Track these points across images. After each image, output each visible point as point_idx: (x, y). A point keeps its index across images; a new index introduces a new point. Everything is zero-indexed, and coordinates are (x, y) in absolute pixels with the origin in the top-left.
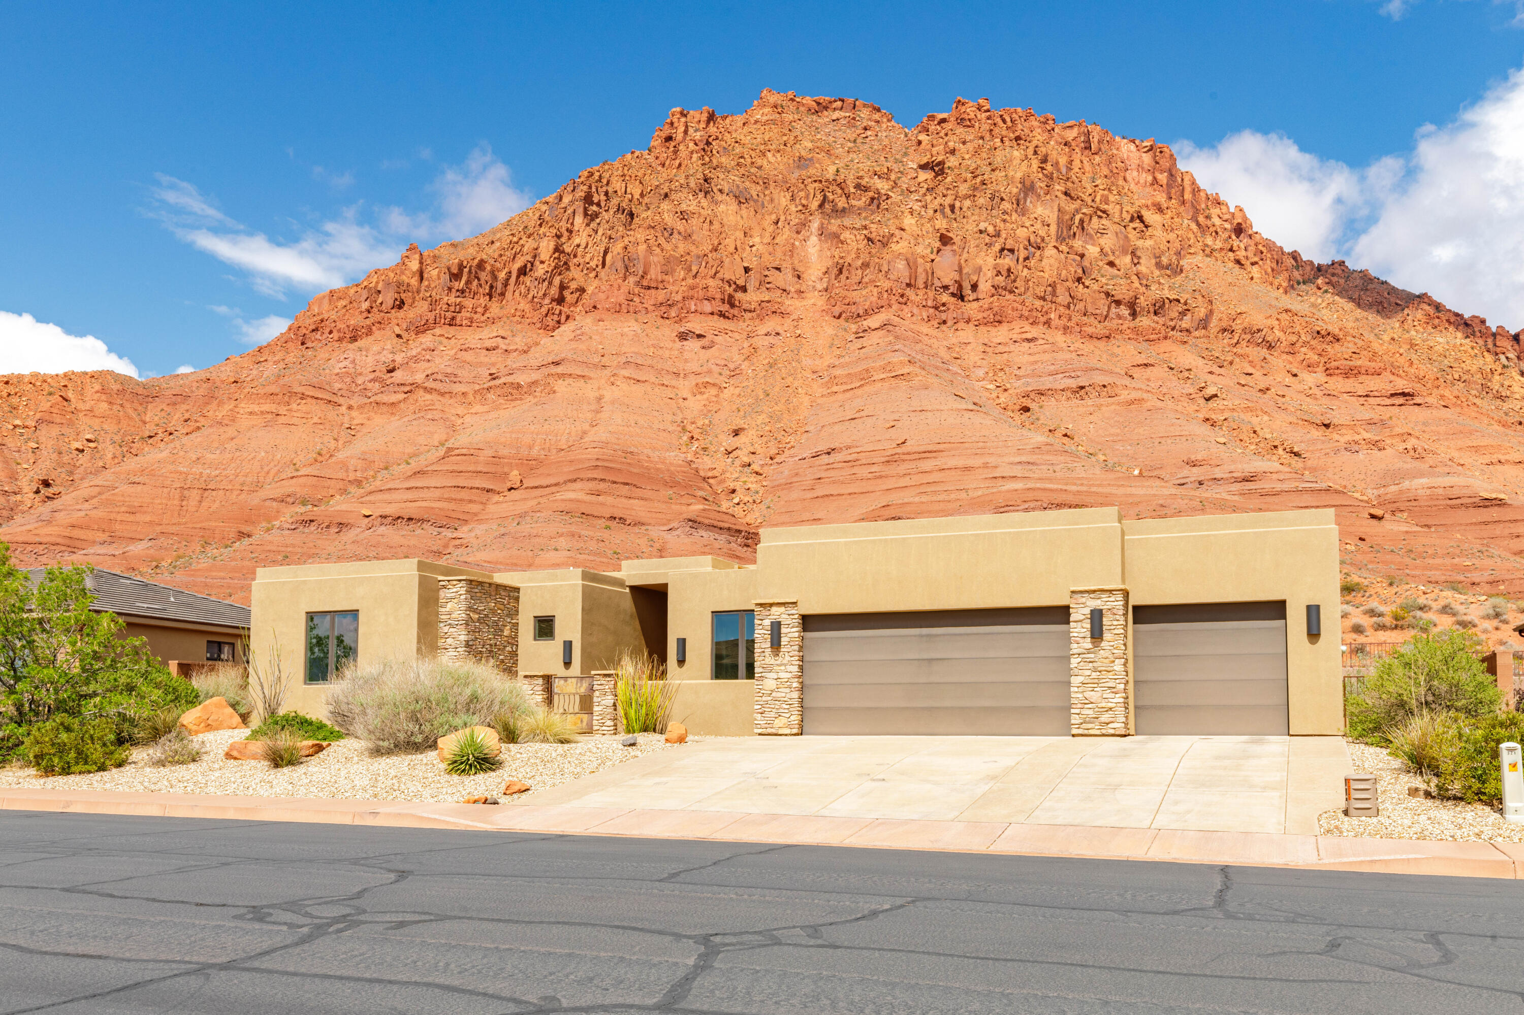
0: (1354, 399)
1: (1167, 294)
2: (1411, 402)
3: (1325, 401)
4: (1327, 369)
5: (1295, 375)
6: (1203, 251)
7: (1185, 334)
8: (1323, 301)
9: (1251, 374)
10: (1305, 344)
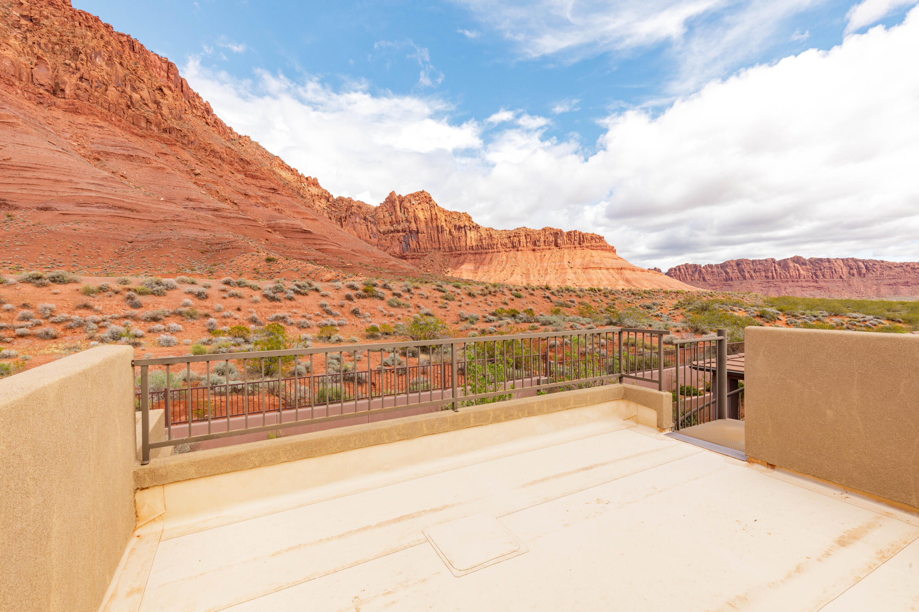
0: (256, 187)
1: (175, 126)
2: (277, 193)
3: (245, 185)
4: (245, 174)
6: (192, 114)
7: (184, 145)
9: (215, 169)
10: (237, 162)
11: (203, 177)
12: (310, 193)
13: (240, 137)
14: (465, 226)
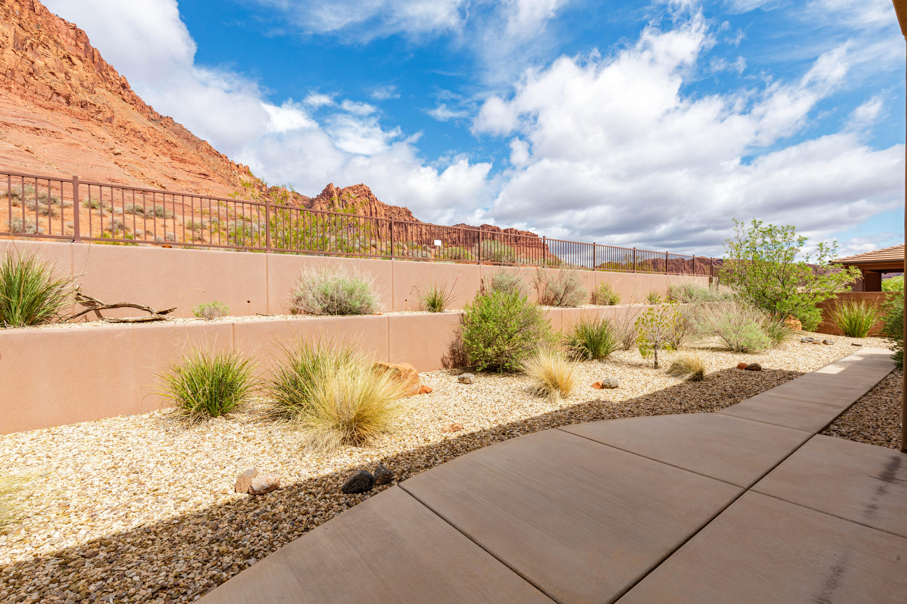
0: (184, 171)
1: (88, 100)
2: (208, 178)
3: (172, 169)
4: (172, 157)
5: (158, 156)
6: (107, 88)
7: (99, 122)
8: (164, 130)
9: (136, 149)
10: (161, 144)
11: (123, 158)
12: (241, 181)
13: (161, 117)
14: (405, 221)
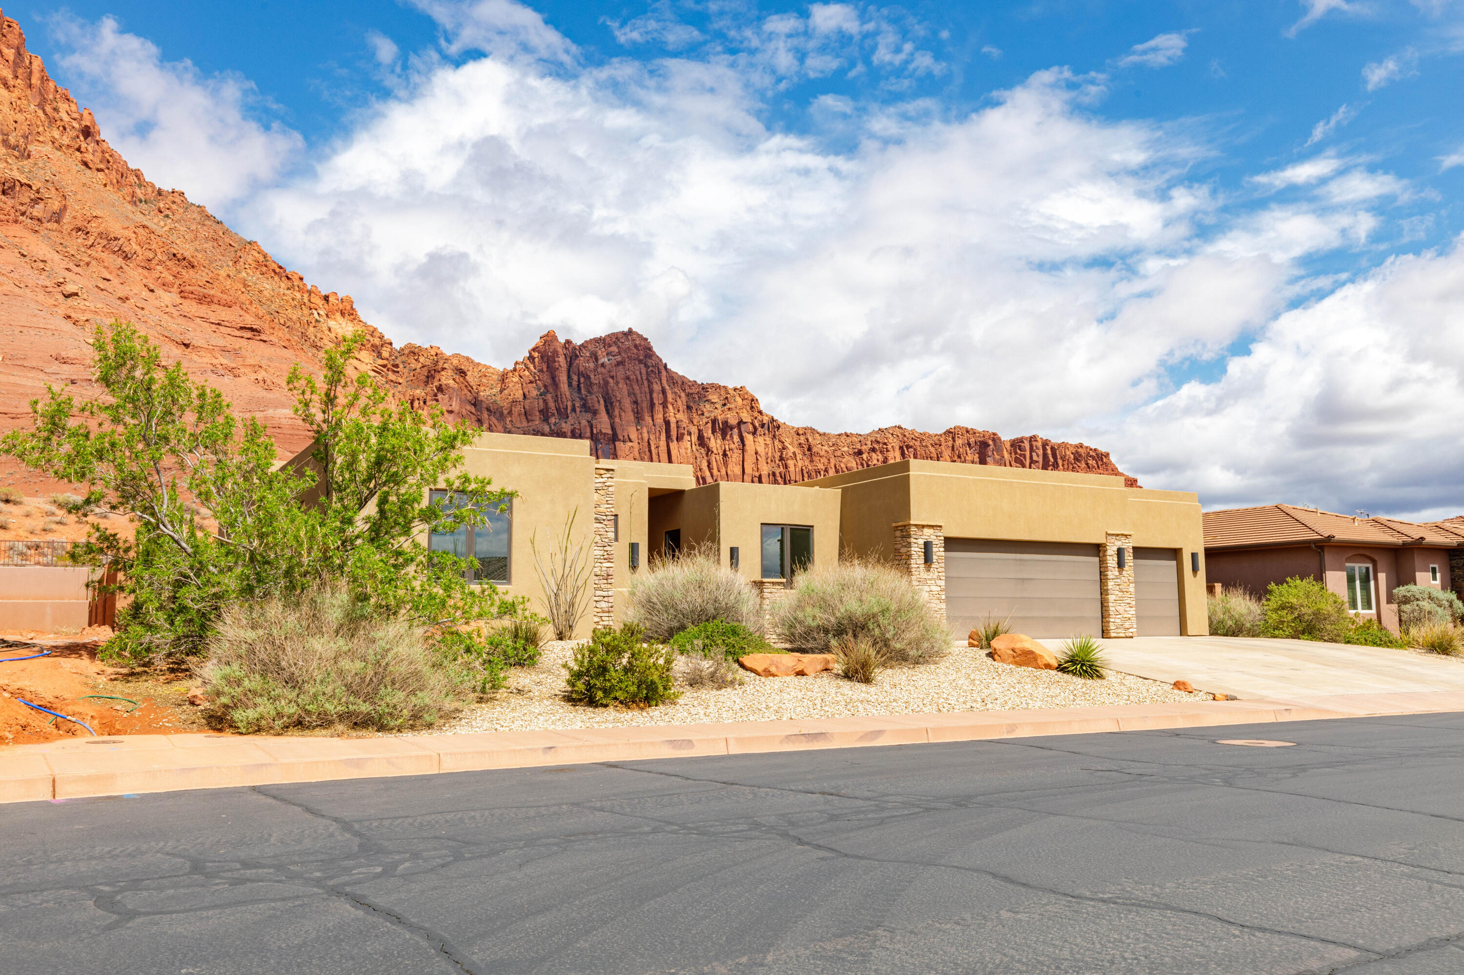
0: (206, 325)
1: (17, 175)
2: (258, 338)
3: (181, 320)
4: (182, 291)
5: (152, 291)
6: (53, 143)
7: (36, 222)
8: (165, 225)
9: (109, 280)
10: (161, 262)
11: (83, 302)
12: (333, 335)
13: (160, 192)
14: (741, 422)
